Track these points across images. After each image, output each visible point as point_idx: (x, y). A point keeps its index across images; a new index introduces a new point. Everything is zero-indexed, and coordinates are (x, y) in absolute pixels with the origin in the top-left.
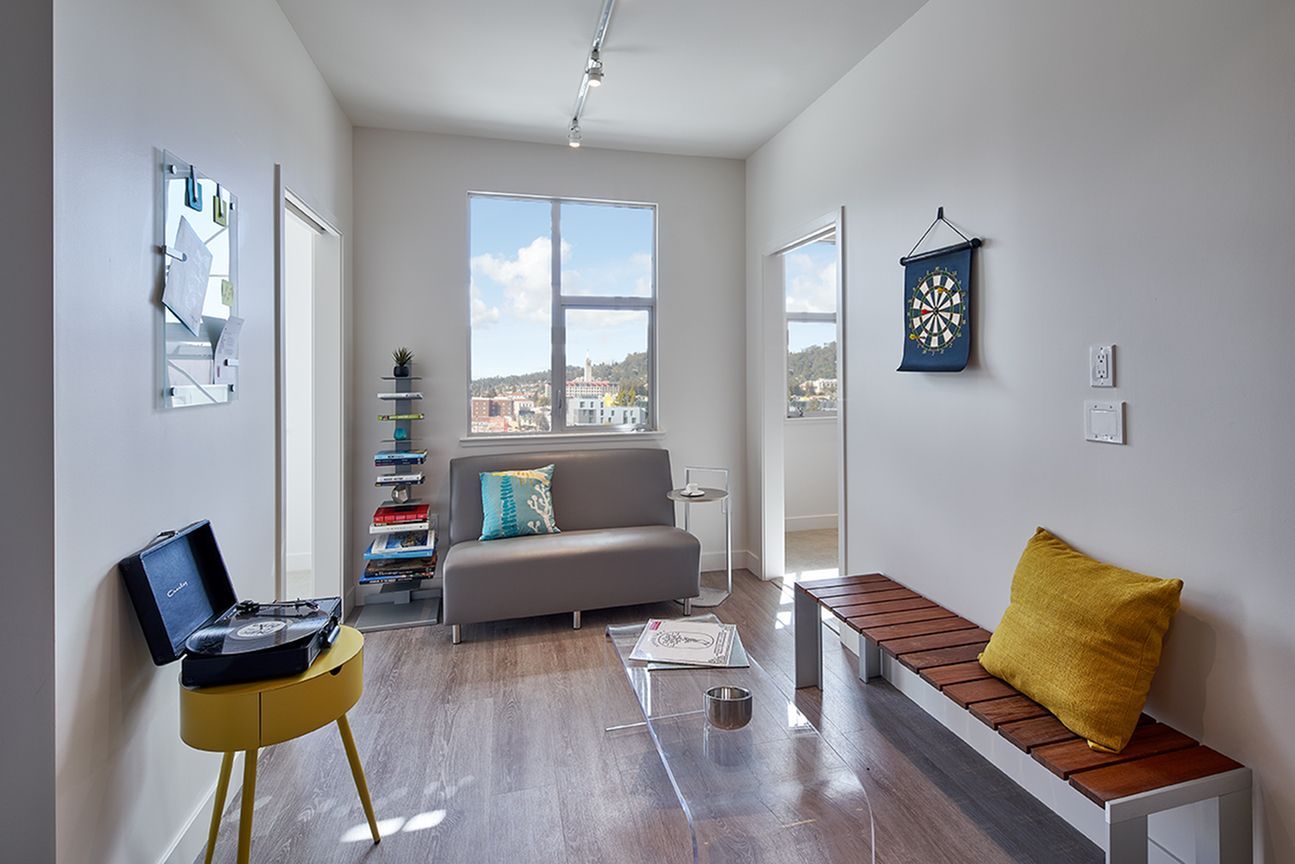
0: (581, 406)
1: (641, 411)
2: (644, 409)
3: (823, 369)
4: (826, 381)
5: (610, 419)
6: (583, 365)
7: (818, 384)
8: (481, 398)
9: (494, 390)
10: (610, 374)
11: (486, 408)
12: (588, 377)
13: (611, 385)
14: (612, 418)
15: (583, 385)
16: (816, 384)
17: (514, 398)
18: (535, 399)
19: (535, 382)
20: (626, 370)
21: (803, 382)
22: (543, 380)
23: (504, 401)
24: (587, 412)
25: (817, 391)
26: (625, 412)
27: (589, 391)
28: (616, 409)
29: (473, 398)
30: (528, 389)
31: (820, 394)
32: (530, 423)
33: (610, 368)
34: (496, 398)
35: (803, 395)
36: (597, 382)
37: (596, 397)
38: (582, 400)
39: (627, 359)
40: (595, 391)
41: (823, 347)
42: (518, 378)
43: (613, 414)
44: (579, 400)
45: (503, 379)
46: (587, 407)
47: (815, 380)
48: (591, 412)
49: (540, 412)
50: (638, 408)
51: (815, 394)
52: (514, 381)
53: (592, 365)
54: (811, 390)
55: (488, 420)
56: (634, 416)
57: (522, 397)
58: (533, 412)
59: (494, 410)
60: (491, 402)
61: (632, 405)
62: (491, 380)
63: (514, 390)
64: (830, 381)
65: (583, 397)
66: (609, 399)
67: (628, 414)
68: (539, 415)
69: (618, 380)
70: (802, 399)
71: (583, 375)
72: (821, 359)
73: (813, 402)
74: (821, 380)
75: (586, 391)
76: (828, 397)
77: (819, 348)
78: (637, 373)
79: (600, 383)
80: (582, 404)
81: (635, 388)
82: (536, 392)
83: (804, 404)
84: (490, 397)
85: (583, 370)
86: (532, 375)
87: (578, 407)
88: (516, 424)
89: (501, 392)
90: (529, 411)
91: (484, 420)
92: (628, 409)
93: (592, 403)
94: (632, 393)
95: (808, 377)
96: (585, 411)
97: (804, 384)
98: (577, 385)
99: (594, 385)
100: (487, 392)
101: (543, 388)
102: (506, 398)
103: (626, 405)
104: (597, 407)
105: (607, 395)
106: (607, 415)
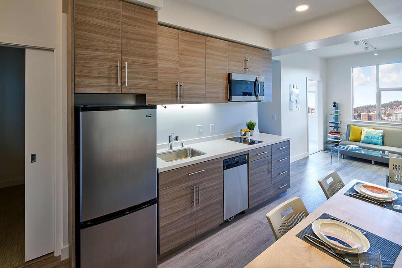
8: (364, 114)
9: (369, 110)
11: (367, 118)
19: (385, 107)
22: (388, 106)
23: (373, 115)
29: (362, 114)
34: (370, 114)
45: (372, 106)
49: (387, 119)
58: (384, 119)
59: (370, 118)
60: (368, 115)
62: (368, 106)
82: (385, 111)
84: (368, 113)
89: (372, 111)
98: (400, 108)
100: (367, 111)
101: (388, 110)
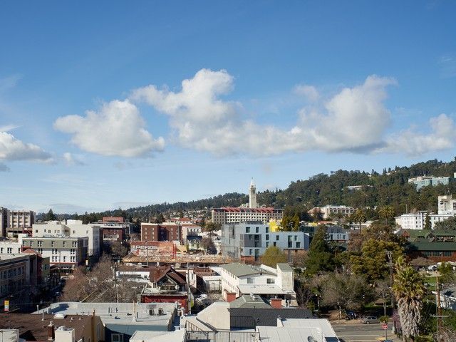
0: (247, 232)
1: (305, 235)
2: (308, 234)
3: (330, 196)
4: (333, 207)
5: (275, 243)
6: (248, 192)
7: (325, 210)
8: (149, 224)
9: (162, 216)
10: (274, 201)
11: (155, 234)
12: (252, 204)
13: (275, 211)
14: (277, 242)
15: (248, 211)
16: (324, 210)
17: (182, 223)
18: (202, 224)
19: (202, 208)
20: (290, 196)
21: (310, 209)
22: (209, 207)
23: (172, 227)
24: (253, 239)
25: (325, 217)
26: (289, 237)
27: (255, 217)
28: (281, 234)
29: (142, 224)
30: (195, 215)
31: (328, 220)
32: (198, 247)
33: (273, 195)
34: (164, 224)
35: (311, 221)
36: (262, 208)
37: (261, 223)
38: (248, 226)
39: (290, 186)
40: (261, 217)
41: (329, 175)
42: (184, 204)
43: (278, 239)
44: (244, 226)
45: (170, 206)
46: (253, 232)
47: (322, 206)
48: (257, 237)
50: (302, 233)
51: (322, 219)
52: (181, 208)
53: (257, 192)
54: (319, 216)
55: (157, 245)
56: (297, 241)
57: (189, 223)
58: (201, 237)
59: (163, 235)
60: (159, 227)
61: (296, 230)
62: (159, 206)
63: (182, 216)
64: (337, 207)
65: (249, 222)
66: (274, 225)
67: (292, 239)
68: (206, 240)
69: (282, 206)
70: (310, 225)
71: (248, 201)
72: (328, 187)
73: (322, 227)
74: (328, 207)
75: (251, 217)
76: (335, 223)
77: (326, 175)
78: (300, 200)
79: (265, 209)
80: (248, 229)
81: (299, 215)
82: (203, 218)
83: (312, 229)
84: (158, 222)
85: (248, 197)
86: (199, 202)
87: (244, 232)
88: (184, 248)
89: (169, 218)
90: (197, 236)
91: (154, 244)
92: (293, 234)
93: (257, 228)
94: (296, 218)
95: (316, 204)
96: (250, 235)
97: (312, 211)
98: (243, 211)
99: (258, 211)
100: (155, 218)
101: (210, 214)
102: (173, 224)
103: (290, 230)
104: (262, 232)
105: (271, 220)
106: (272, 239)
